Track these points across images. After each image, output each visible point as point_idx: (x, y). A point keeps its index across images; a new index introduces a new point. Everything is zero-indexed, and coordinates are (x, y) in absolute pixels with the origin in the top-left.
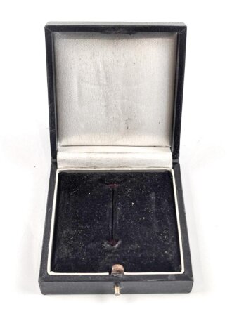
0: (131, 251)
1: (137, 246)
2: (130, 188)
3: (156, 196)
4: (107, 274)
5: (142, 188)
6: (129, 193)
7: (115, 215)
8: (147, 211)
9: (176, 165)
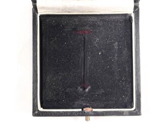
0: (98, 95)
1: (102, 91)
2: (98, 37)
3: (119, 45)
4: (80, 110)
5: (108, 38)
6: (97, 43)
7: (86, 62)
8: (111, 60)
9: (136, 9)
